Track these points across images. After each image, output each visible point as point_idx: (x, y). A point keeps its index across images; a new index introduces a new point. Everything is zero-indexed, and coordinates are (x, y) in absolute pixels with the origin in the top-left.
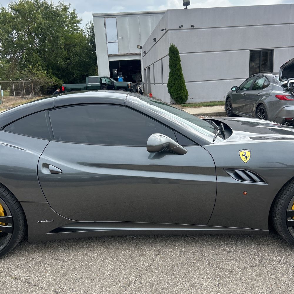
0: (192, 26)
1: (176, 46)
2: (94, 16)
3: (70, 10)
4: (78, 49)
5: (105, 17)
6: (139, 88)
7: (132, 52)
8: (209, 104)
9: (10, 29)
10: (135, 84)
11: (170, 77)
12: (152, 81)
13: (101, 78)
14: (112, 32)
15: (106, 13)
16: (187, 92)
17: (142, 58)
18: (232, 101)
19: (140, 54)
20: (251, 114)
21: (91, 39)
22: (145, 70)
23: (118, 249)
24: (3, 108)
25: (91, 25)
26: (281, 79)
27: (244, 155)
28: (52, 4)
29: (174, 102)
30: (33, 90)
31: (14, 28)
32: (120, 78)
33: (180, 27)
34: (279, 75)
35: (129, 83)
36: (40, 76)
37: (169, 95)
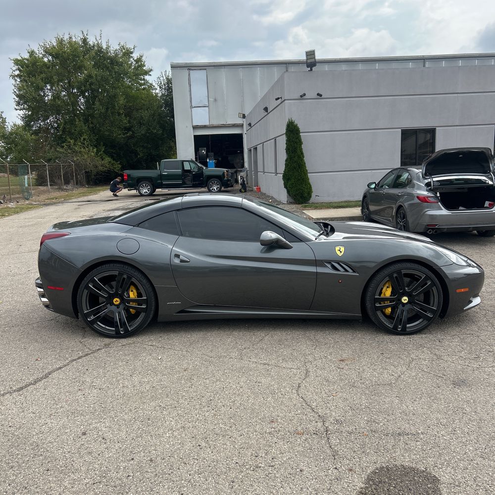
0: (318, 94)
1: (296, 122)
2: (174, 67)
3: (135, 56)
4: (145, 114)
5: (190, 68)
6: (241, 179)
7: (230, 122)
8: (341, 204)
9: (42, 84)
10: (233, 171)
11: (286, 165)
12: (260, 168)
13: (183, 162)
14: (199, 92)
15: (191, 63)
16: (310, 187)
17: (245, 132)
18: (369, 201)
19: (241, 126)
20: (391, 219)
21: (165, 100)
22: (250, 150)
23: (233, 331)
24: (35, 204)
25: (166, 78)
26: (424, 176)
27: (339, 250)
28: (108, 47)
29: (292, 200)
30: (74, 177)
31: (48, 80)
32: (211, 162)
33: (301, 96)
34: (421, 170)
35: (225, 170)
36: (86, 156)
37: (285, 190)
